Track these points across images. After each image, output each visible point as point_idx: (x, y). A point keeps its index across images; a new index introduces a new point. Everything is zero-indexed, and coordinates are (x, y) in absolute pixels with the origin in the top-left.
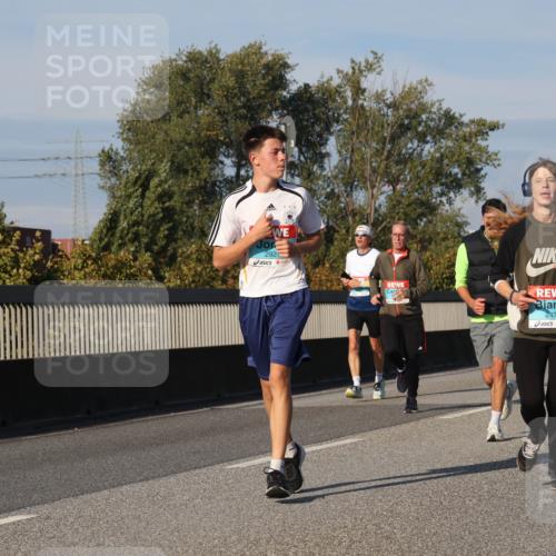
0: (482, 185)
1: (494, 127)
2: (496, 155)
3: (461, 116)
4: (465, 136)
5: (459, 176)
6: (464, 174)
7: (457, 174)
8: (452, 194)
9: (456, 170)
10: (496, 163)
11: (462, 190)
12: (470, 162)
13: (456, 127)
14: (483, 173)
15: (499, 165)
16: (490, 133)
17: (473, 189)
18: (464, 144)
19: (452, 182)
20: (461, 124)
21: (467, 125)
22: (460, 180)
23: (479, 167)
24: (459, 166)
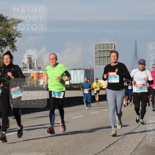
0: (15, 45)
1: (19, 22)
2: (20, 32)
3: (7, 17)
4: (7, 25)
5: (6, 41)
6: (7, 40)
7: (4, 40)
8: (3, 48)
9: (4, 39)
10: (20, 36)
11: (7, 47)
12: (10, 35)
13: (4, 22)
14: (15, 40)
15: (21, 37)
16: (18, 24)
17: (11, 46)
18: (8, 28)
19: (3, 43)
20: (7, 20)
21: (9, 21)
22: (6, 42)
23: (14, 37)
24: (5, 37)
